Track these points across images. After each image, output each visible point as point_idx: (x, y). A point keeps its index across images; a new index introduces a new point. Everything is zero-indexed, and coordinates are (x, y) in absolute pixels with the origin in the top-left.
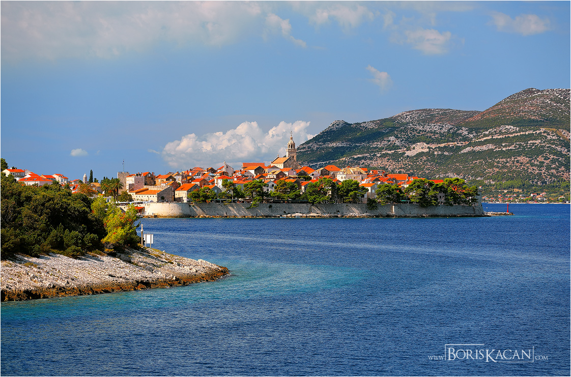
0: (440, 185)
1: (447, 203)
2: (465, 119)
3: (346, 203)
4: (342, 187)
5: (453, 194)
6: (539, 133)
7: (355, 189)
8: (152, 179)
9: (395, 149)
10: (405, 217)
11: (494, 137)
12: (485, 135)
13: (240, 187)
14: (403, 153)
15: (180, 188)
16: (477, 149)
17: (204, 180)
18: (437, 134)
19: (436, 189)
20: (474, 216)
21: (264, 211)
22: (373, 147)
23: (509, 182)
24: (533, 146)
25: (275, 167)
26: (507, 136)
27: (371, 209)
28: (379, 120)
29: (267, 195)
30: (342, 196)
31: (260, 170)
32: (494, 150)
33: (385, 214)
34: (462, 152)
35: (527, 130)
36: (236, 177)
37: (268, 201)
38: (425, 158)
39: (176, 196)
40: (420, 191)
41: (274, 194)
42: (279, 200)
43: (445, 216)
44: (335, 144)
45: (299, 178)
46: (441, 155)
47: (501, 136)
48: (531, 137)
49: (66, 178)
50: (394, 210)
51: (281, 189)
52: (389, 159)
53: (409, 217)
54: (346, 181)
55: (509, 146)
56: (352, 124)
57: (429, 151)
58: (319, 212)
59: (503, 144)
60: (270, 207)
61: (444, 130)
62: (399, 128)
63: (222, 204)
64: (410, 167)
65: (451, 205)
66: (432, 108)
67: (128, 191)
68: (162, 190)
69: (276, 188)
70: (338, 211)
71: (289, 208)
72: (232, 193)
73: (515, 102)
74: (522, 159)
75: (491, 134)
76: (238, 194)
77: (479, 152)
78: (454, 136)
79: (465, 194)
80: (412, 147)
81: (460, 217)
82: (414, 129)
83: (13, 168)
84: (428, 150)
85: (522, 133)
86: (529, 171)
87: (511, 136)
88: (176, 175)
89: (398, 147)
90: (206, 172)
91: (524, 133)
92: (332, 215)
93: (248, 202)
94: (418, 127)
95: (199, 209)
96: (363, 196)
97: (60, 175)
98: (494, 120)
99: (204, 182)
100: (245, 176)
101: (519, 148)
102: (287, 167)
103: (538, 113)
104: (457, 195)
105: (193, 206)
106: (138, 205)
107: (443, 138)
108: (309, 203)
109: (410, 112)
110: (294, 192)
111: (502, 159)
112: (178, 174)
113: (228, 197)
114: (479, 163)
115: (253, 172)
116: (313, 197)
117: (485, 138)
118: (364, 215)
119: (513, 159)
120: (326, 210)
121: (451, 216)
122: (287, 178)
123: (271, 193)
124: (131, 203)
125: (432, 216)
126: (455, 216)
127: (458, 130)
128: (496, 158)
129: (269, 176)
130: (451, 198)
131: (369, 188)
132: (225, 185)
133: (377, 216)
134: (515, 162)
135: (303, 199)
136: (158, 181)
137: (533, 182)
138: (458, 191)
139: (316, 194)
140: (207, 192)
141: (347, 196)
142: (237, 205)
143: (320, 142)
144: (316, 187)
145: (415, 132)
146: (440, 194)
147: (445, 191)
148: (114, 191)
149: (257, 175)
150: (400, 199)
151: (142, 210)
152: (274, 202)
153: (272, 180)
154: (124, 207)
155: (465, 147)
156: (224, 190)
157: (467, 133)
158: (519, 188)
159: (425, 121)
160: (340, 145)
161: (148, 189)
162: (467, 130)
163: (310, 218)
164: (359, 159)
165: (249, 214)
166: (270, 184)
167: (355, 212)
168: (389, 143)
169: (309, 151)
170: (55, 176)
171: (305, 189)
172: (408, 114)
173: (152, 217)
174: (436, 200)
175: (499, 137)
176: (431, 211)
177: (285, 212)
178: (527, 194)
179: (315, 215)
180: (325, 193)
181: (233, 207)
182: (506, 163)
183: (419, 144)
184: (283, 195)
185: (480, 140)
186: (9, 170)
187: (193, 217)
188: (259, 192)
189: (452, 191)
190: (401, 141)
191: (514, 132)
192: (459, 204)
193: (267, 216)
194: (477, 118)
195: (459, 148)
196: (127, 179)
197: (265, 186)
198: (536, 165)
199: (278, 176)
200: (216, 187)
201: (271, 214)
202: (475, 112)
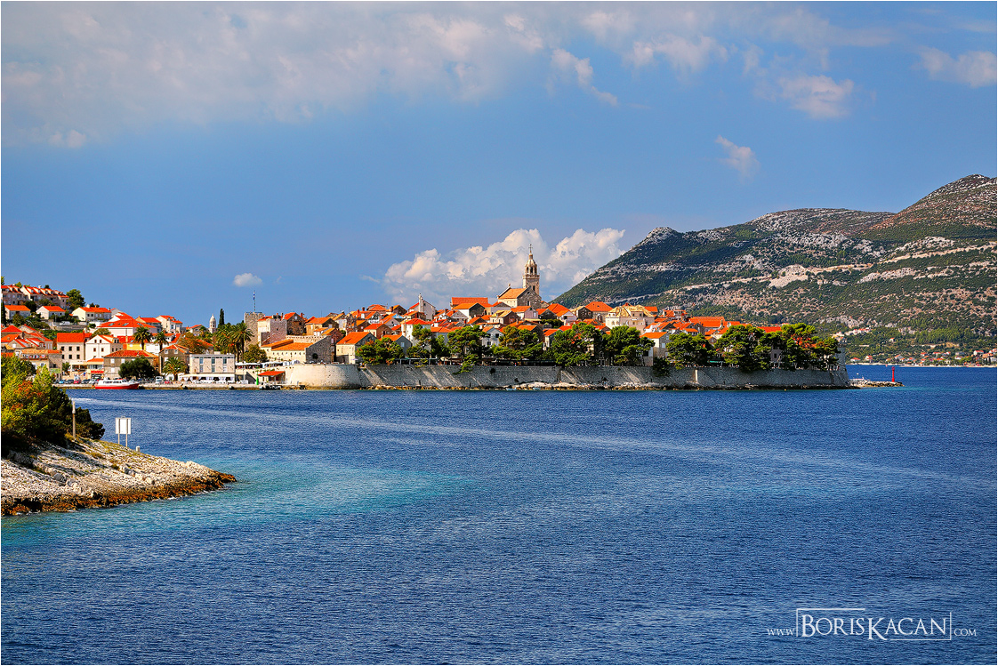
0: (774, 336)
1: (787, 366)
2: (869, 225)
3: (617, 365)
4: (612, 338)
5: (793, 351)
6: (986, 250)
7: (632, 342)
8: (300, 324)
9: (753, 276)
10: (717, 388)
11: (913, 257)
12: (900, 254)
13: (442, 337)
14: (767, 282)
15: (344, 339)
16: (887, 275)
17: (384, 326)
18: (822, 250)
19: (766, 341)
20: (832, 388)
21: (481, 378)
22: (717, 273)
23: (939, 332)
24: (977, 271)
25: (503, 305)
26: (934, 254)
27: (659, 376)
28: (728, 228)
29: (488, 351)
30: (610, 354)
31: (477, 309)
32: (915, 278)
33: (682, 384)
34: (862, 280)
35: (967, 245)
36: (438, 322)
37: (489, 361)
38: (802, 291)
39: (339, 354)
40: (740, 345)
41: (499, 350)
42: (506, 360)
43: (782, 388)
44: (655, 268)
45: (543, 323)
46: (829, 285)
47: (925, 255)
48: (974, 256)
49: (178, 323)
50: (697, 378)
51: (510, 342)
52: (743, 293)
53: (721, 389)
54: (617, 329)
55: (939, 271)
56: (683, 234)
57: (809, 279)
58: (572, 380)
59: (929, 268)
60: (493, 371)
61: (833, 244)
62: (760, 240)
63: (412, 367)
64: (777, 305)
65: (793, 369)
66: (815, 207)
67: (260, 345)
68: (314, 343)
69: (502, 340)
70: (605, 380)
71: (524, 374)
72: (429, 348)
73: (949, 198)
74: (959, 292)
75: (908, 251)
76: (439, 350)
77: (889, 280)
78: (849, 254)
79: (815, 351)
80: (781, 272)
81: (807, 389)
82: (783, 242)
83: (92, 306)
84: (806, 277)
85: (959, 250)
86: (971, 312)
87: (941, 254)
88: (339, 318)
89: (758, 273)
90: (389, 313)
91: (962, 250)
92: (596, 385)
93: (456, 364)
94: (790, 239)
95: (374, 375)
96: (646, 354)
97: (168, 318)
98: (915, 227)
99: (384, 329)
100: (453, 320)
101: (955, 274)
102: (523, 304)
103: (985, 217)
104: (803, 352)
105: (365, 370)
106: (275, 368)
107: (829, 257)
108: (557, 365)
109: (779, 213)
110: (531, 346)
111: (927, 292)
112: (343, 317)
113: (423, 355)
114: (890, 299)
115: (466, 313)
116: (562, 355)
117: (899, 258)
118: (647, 385)
119: (944, 293)
120: (585, 377)
121: (793, 388)
122: (522, 324)
123: (493, 349)
124: (263, 364)
125: (760, 388)
126: (798, 388)
127: (856, 244)
128: (917, 291)
129: (491, 319)
130: (792, 358)
131: (657, 341)
132: (416, 335)
133: (669, 388)
134: (948, 298)
135: (547, 358)
136: (311, 327)
137: (977, 331)
138: (805, 346)
139: (568, 351)
140: (388, 346)
141: (619, 353)
142: (437, 370)
143: (632, 263)
144: (567, 338)
145: (786, 248)
146: (775, 351)
147: (783, 346)
148: (238, 344)
149: (473, 317)
150: (707, 359)
151: (280, 377)
152: (498, 364)
153: (496, 326)
154: (252, 371)
155: (867, 272)
156: (415, 343)
157: (869, 249)
158: (955, 341)
159: (801, 230)
160: (664, 269)
161: (292, 342)
162: (870, 245)
163: (559, 391)
164: (695, 292)
165: (456, 383)
166: (493, 334)
167: (633, 380)
168: (744, 266)
169: (613, 278)
170: (160, 319)
171: (551, 342)
172: (776, 217)
173: (296, 388)
174: (767, 360)
175: (922, 256)
176: (758, 380)
177: (516, 380)
178: (967, 351)
179: (567, 385)
180: (584, 349)
181: (431, 372)
182: (934, 299)
183: (792, 266)
184: (514, 352)
185: (891, 261)
186: (86, 309)
187: (365, 388)
188: (473, 346)
189: (794, 346)
190: (763, 262)
191: (946, 248)
192: (806, 367)
193: (487, 388)
194: (888, 223)
195: (857, 275)
196: (260, 323)
197: (483, 336)
198: (981, 304)
199: (506, 319)
200: (403, 339)
201: (493, 383)
202: (884, 215)
